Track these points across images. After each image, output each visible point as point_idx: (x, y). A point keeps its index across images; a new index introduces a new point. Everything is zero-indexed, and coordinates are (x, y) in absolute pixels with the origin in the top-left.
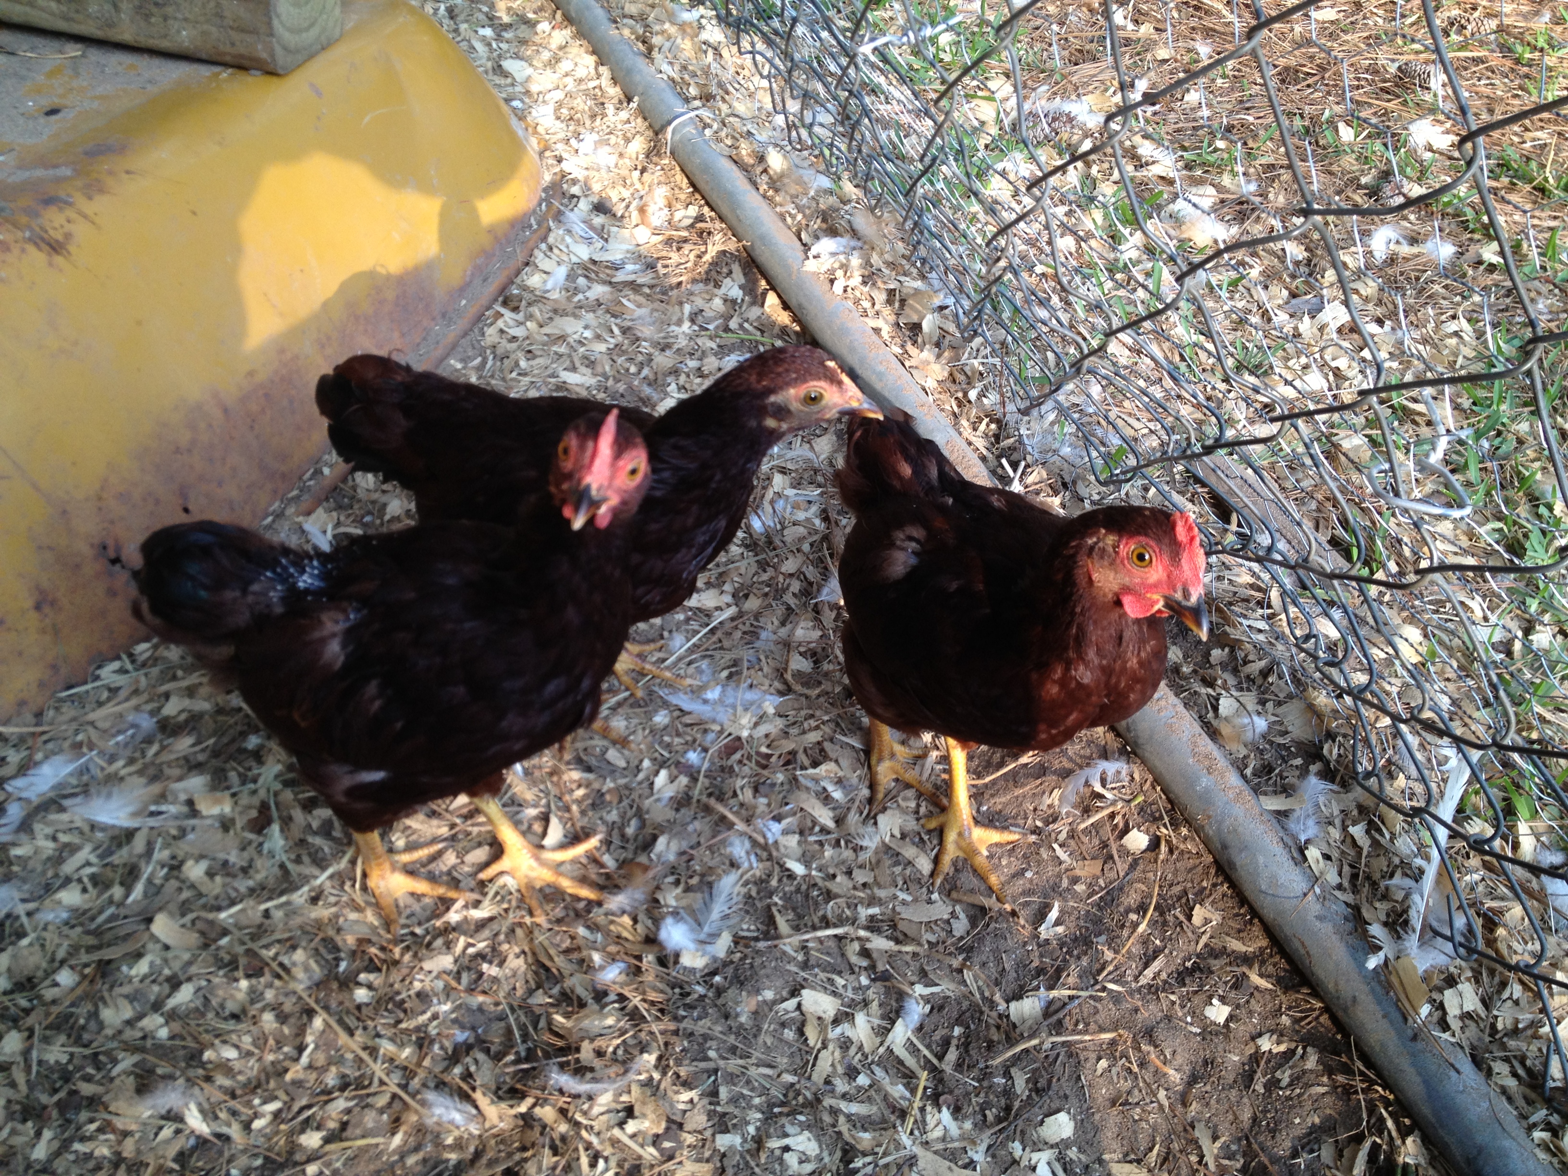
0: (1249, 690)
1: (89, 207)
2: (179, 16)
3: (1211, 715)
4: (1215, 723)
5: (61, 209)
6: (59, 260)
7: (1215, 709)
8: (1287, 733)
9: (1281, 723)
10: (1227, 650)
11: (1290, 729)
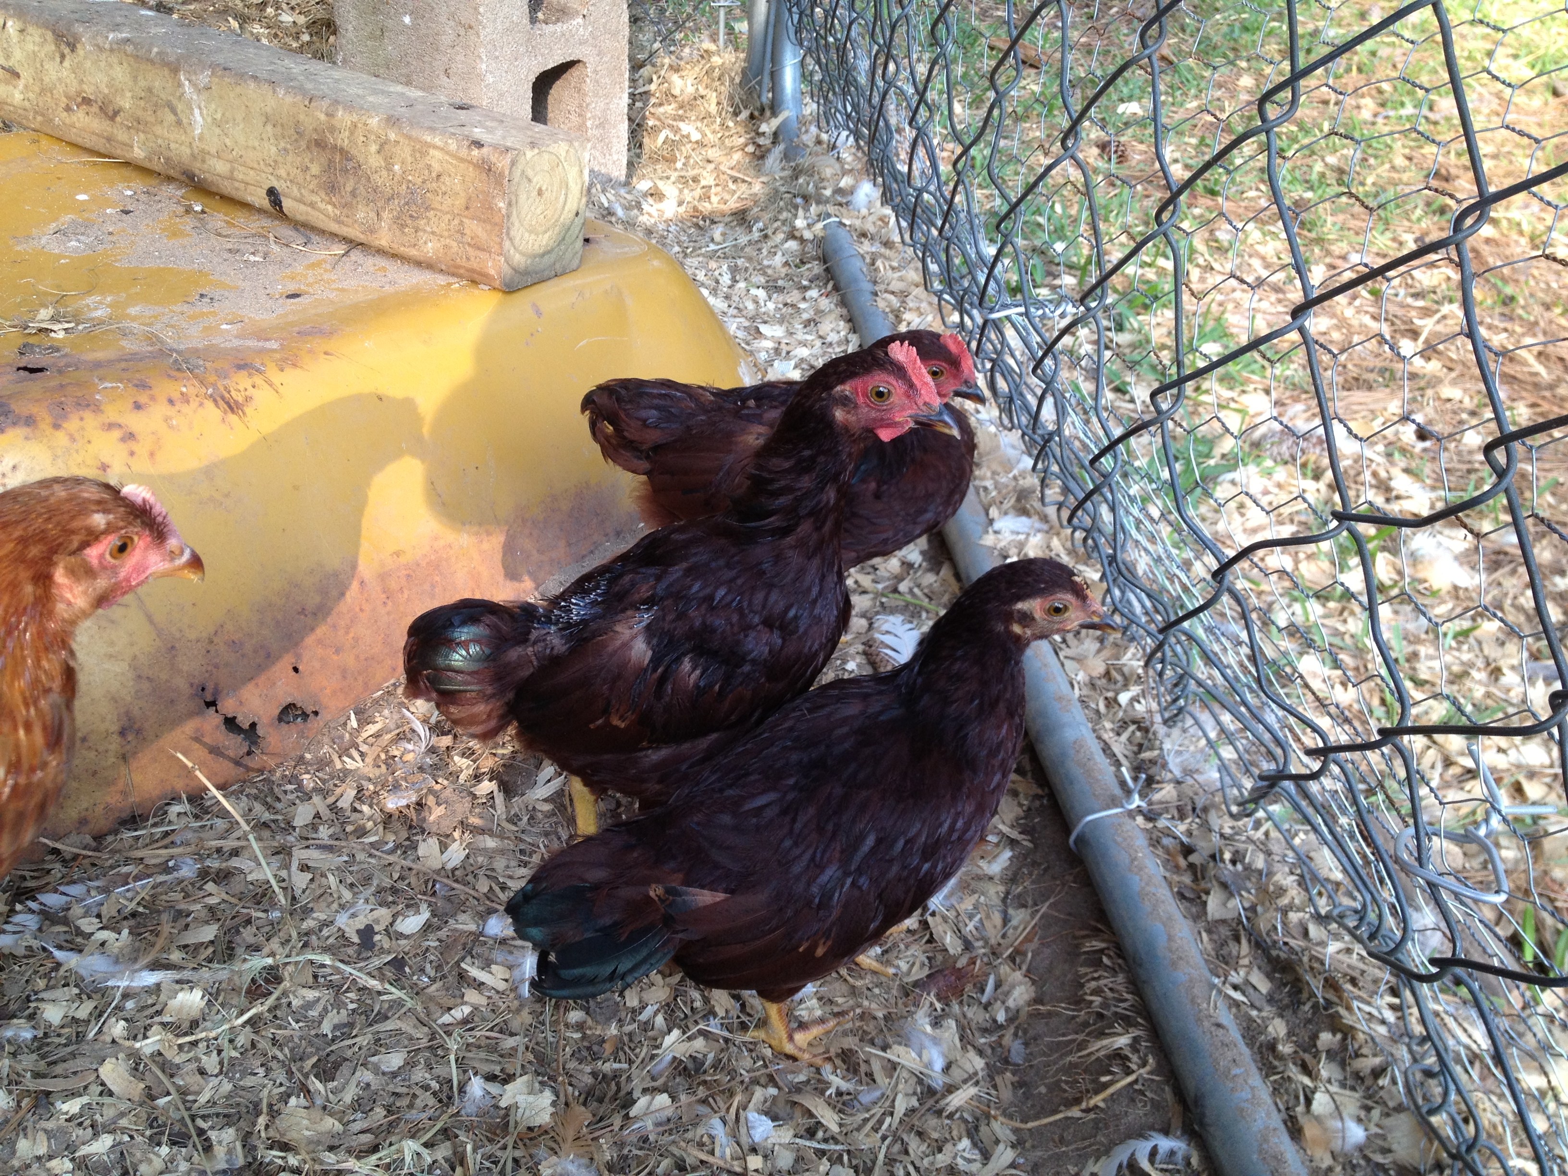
0: (1353, 1088)
1: (276, 377)
2: (428, 229)
3: (1300, 1109)
4: (1303, 1120)
5: (250, 375)
6: (232, 418)
7: (1309, 1102)
8: (1390, 1151)
9: (1383, 1137)
10: (1339, 1036)
11: (1395, 1147)
